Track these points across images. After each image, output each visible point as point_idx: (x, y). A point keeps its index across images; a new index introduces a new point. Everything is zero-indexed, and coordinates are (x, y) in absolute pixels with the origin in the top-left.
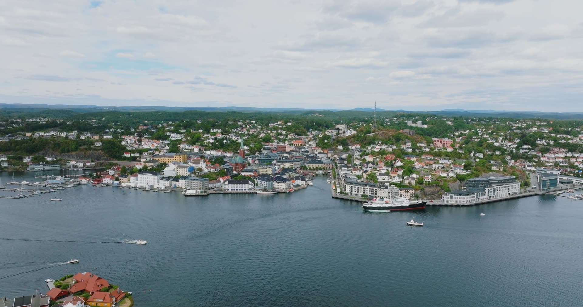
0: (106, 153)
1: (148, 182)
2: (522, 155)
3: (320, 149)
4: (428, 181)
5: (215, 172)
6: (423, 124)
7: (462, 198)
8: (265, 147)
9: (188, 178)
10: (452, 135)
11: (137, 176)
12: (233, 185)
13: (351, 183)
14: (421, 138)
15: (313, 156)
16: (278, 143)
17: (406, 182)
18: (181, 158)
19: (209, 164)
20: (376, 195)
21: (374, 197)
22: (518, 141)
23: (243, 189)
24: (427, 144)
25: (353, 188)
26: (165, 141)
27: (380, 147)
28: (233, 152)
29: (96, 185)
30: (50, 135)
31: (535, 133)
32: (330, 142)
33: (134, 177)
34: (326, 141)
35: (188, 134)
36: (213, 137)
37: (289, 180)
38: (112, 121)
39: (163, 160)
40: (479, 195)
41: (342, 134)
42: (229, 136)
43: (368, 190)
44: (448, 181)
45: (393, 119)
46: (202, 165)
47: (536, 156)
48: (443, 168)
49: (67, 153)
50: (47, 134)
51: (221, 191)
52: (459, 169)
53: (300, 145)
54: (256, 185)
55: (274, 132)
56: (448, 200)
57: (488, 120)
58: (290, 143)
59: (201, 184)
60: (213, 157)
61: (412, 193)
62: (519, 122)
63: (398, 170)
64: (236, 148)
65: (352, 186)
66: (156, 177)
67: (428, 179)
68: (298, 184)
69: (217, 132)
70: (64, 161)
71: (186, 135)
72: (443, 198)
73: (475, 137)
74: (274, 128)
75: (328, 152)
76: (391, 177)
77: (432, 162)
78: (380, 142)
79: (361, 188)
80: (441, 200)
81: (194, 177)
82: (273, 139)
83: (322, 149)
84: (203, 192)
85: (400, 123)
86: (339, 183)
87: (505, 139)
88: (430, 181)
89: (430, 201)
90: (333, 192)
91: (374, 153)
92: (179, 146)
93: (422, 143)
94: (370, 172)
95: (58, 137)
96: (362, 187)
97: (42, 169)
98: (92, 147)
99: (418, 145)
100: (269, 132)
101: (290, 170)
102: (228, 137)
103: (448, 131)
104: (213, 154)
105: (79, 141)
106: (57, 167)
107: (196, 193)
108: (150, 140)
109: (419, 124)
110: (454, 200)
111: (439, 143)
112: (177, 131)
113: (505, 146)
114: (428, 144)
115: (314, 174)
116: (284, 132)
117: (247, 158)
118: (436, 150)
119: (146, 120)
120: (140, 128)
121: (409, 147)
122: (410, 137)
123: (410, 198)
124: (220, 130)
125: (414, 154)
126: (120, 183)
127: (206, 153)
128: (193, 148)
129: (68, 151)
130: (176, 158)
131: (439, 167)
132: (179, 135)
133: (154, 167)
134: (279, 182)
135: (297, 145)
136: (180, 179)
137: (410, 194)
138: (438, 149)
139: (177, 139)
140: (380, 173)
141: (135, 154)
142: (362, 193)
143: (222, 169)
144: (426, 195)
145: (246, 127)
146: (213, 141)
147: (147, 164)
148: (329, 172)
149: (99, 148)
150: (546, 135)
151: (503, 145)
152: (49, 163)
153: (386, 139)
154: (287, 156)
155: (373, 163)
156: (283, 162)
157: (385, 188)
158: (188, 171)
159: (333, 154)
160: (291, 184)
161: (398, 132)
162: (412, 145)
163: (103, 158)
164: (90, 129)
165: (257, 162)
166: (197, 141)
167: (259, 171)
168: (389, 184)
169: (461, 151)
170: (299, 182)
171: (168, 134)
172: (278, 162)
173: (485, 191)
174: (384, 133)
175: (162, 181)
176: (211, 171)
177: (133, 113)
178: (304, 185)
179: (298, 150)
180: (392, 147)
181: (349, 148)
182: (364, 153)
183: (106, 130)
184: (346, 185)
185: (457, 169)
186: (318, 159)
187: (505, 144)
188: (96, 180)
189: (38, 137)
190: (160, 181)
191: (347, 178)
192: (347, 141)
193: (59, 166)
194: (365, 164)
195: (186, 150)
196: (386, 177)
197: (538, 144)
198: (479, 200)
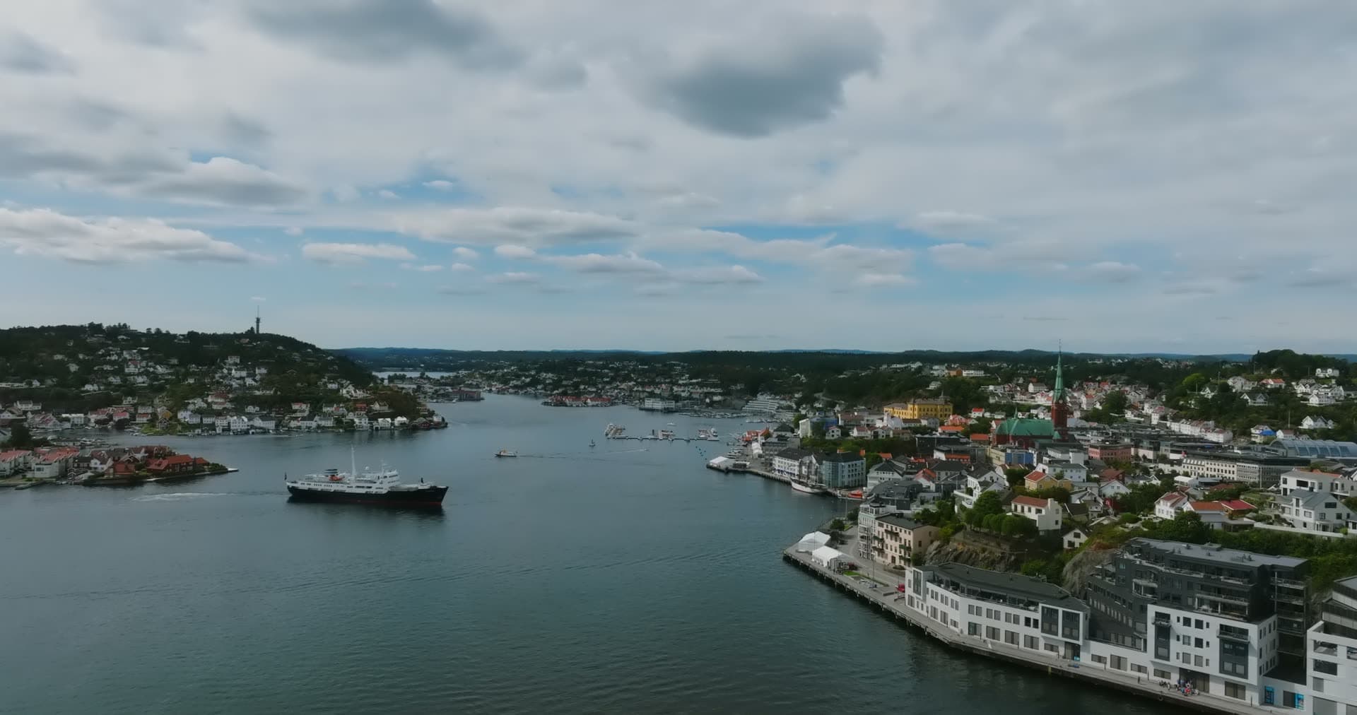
18: (915, 410)
56: (910, 592)
61: (905, 542)
130: (910, 409)
137: (899, 545)
198: (1079, 656)
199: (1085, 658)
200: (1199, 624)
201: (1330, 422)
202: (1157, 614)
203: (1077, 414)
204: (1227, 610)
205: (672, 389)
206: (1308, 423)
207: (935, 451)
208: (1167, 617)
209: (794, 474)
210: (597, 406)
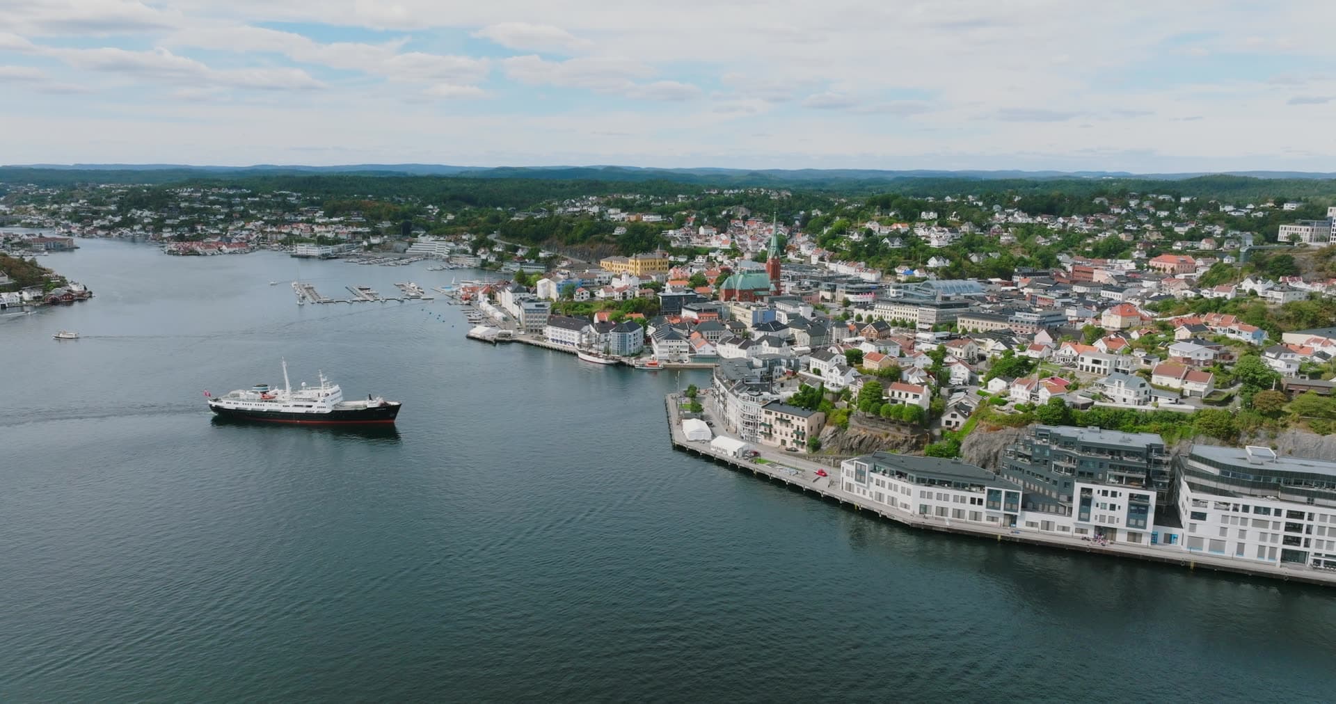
4: (908, 401)
20: (725, 414)
23: (571, 342)
28: (882, 270)
32: (1236, 265)
39: (616, 266)
40: (1012, 501)
44: (983, 419)
51: (538, 338)
56: (850, 480)
61: (800, 429)
72: (841, 470)
110: (874, 488)
123: (794, 446)
130: (632, 263)
135: (1160, 271)
137: (793, 431)
144: (844, 449)
156: (893, 303)
158: (557, 289)
160: (686, 350)
173: (1073, 493)
179: (1116, 282)
192: (1298, 265)
198: (1015, 523)
199: (1020, 524)
200: (1114, 494)
201: (948, 261)
202: (1083, 489)
203: (748, 256)
204: (1130, 481)
205: (313, 230)
206: (933, 263)
207: (683, 310)
208: (1090, 491)
209: (573, 344)
210: (234, 253)
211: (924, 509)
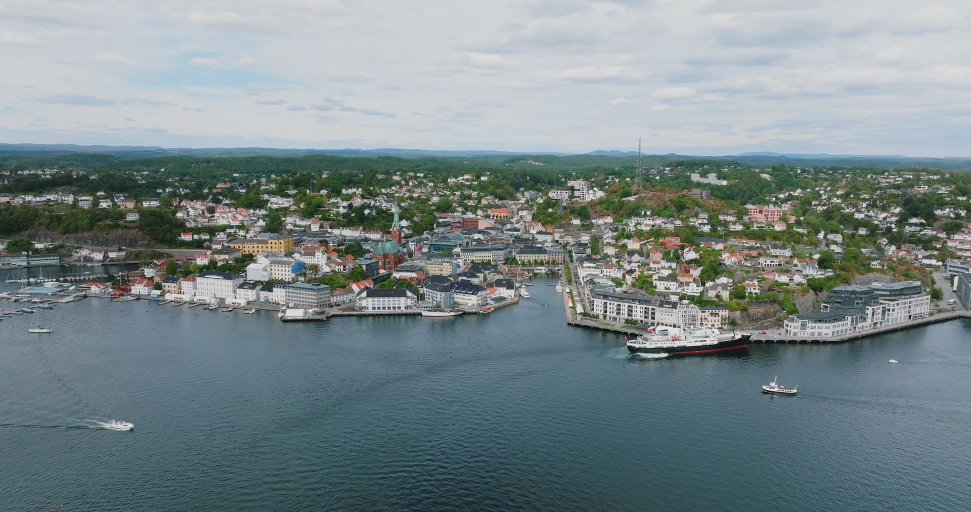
0: (147, 234)
1: (216, 291)
2: (910, 236)
3: (540, 224)
4: (754, 291)
5: (345, 271)
6: (719, 178)
7: (824, 327)
8: (441, 220)
9: (290, 285)
10: (774, 199)
11: (196, 280)
12: (376, 299)
13: (605, 297)
14: (723, 205)
15: (528, 239)
16: (463, 213)
17: (712, 294)
18: (281, 244)
19: (335, 257)
20: (653, 321)
21: (650, 324)
22: (898, 210)
23: (397, 306)
24: (737, 217)
25: (609, 306)
26: (260, 210)
27: (652, 223)
28: (381, 231)
29: (116, 298)
30: (43, 201)
31: (925, 194)
32: (559, 212)
33: (189, 282)
34: (550, 210)
35: (300, 198)
36: (345, 204)
37: (484, 289)
38: (176, 174)
39: (249, 247)
40: (857, 320)
41: (579, 197)
42: (376, 201)
43: (639, 310)
44: (794, 292)
45: (664, 170)
46: (320, 259)
47: (937, 239)
48: (779, 265)
49: (74, 235)
50: (38, 199)
51: (354, 310)
52: (811, 268)
53: (504, 217)
54: (420, 297)
55: (457, 193)
56: (796, 330)
57: (830, 172)
58: (485, 213)
59: (315, 297)
60: (345, 240)
61: (724, 316)
62: (889, 174)
63: (690, 267)
64: (387, 224)
65: (606, 301)
66: (229, 283)
67: (754, 289)
68: (502, 295)
69: (354, 194)
70: (69, 249)
71: (298, 199)
72: (785, 327)
73: (818, 203)
74: (458, 186)
75: (554, 231)
76: (682, 283)
77: (754, 253)
78: (648, 213)
79: (625, 306)
80: (783, 331)
81: (302, 282)
82: (455, 207)
83: (543, 225)
84: (317, 313)
85: (677, 178)
86: (579, 292)
87: (872, 206)
88: (758, 291)
89: (761, 332)
90: (569, 312)
91: (641, 234)
92: (284, 221)
93: (727, 215)
94: (640, 273)
95: (58, 204)
96: (627, 305)
97: (25, 264)
98: (120, 222)
99: (721, 217)
100: (448, 193)
101: (486, 265)
102: (373, 203)
103: (765, 191)
104: (345, 235)
105: (96, 212)
106: (54, 261)
107: (305, 315)
108: (232, 209)
109: (712, 179)
110: (809, 331)
111: (758, 213)
112: (281, 193)
113: (874, 220)
114: (740, 215)
115: (531, 274)
116: (474, 194)
117: (407, 242)
118: (755, 227)
119: (236, 172)
120: (219, 186)
121: (705, 221)
122: (703, 203)
123: (720, 326)
124: (360, 189)
125: (714, 235)
126: (162, 295)
127: (332, 233)
128: (308, 223)
129: (76, 231)
130: (272, 243)
131: (772, 264)
132: (285, 200)
133: (229, 262)
134: (465, 292)
135: (499, 218)
136: (274, 287)
137: (720, 318)
138: (759, 225)
139: (281, 206)
140: (660, 275)
141: (201, 235)
142: (626, 316)
143: (357, 266)
144: (753, 320)
145: (407, 184)
146: (345, 211)
147: (216, 256)
148: (559, 270)
149: (133, 225)
150: (949, 199)
151: (870, 217)
152: (39, 253)
153: (659, 206)
154: (479, 239)
155: (641, 253)
156: (472, 250)
157: (671, 306)
158: (292, 270)
159: (564, 234)
160: (488, 296)
161: (679, 194)
162: (710, 218)
163: (140, 243)
164: (132, 188)
165: (425, 250)
166: (317, 211)
167: (427, 268)
168: (678, 297)
169: (800, 230)
170: (503, 292)
171: (266, 197)
172: (463, 250)
173: (867, 312)
174: (656, 195)
175: (242, 290)
176: (337, 270)
177: (215, 160)
178: (513, 297)
179: (500, 227)
180: (672, 223)
181: (592, 223)
182: (623, 234)
183: (158, 191)
184: (595, 300)
185: (808, 268)
186: (538, 245)
187: (874, 215)
188: (119, 288)
189: (21, 204)
190: (238, 290)
191: (594, 283)
192: (588, 210)
193: (58, 258)
194: (626, 256)
195: (297, 226)
196: (672, 283)
197: (937, 215)
199: (857, 330)
202: (872, 309)
211: (833, 333)
